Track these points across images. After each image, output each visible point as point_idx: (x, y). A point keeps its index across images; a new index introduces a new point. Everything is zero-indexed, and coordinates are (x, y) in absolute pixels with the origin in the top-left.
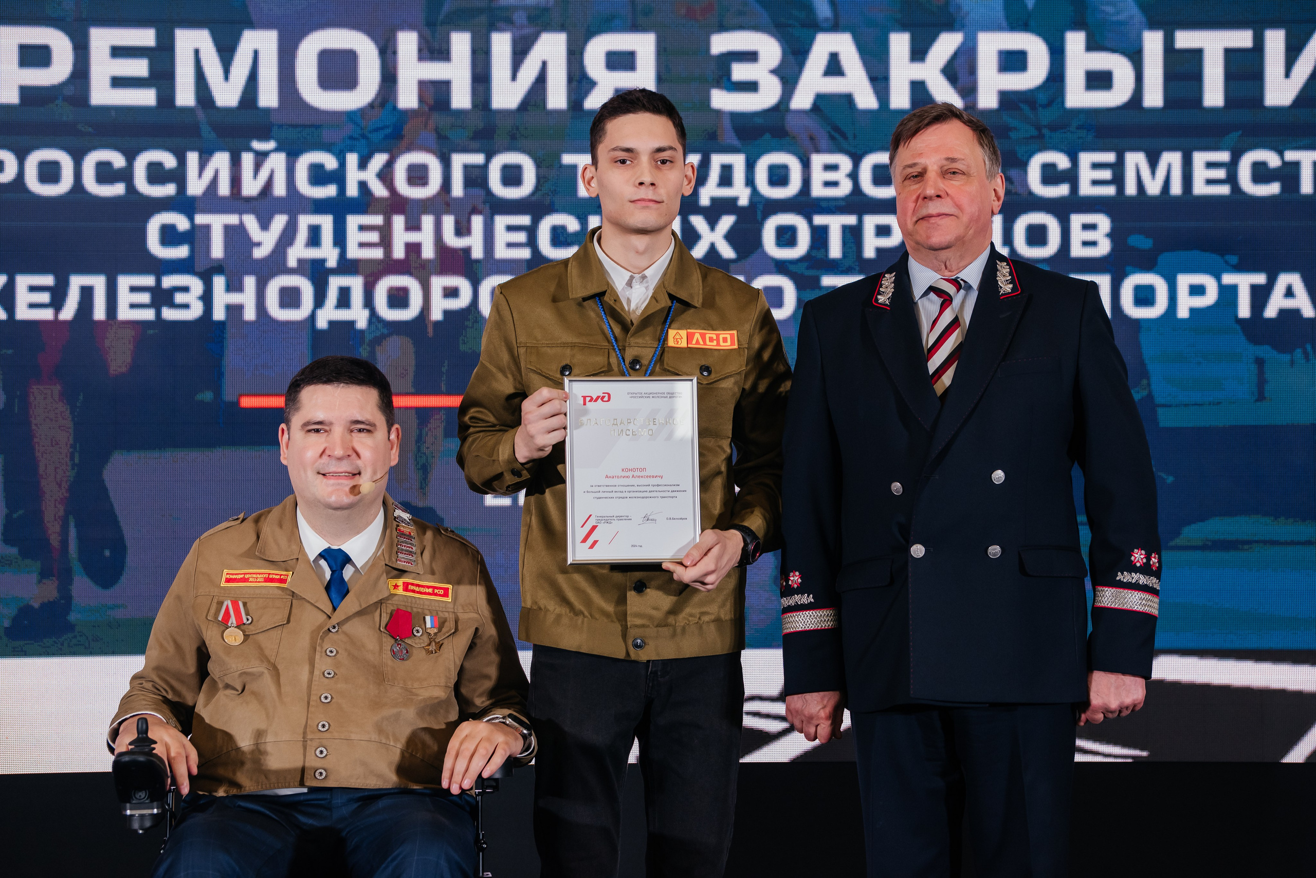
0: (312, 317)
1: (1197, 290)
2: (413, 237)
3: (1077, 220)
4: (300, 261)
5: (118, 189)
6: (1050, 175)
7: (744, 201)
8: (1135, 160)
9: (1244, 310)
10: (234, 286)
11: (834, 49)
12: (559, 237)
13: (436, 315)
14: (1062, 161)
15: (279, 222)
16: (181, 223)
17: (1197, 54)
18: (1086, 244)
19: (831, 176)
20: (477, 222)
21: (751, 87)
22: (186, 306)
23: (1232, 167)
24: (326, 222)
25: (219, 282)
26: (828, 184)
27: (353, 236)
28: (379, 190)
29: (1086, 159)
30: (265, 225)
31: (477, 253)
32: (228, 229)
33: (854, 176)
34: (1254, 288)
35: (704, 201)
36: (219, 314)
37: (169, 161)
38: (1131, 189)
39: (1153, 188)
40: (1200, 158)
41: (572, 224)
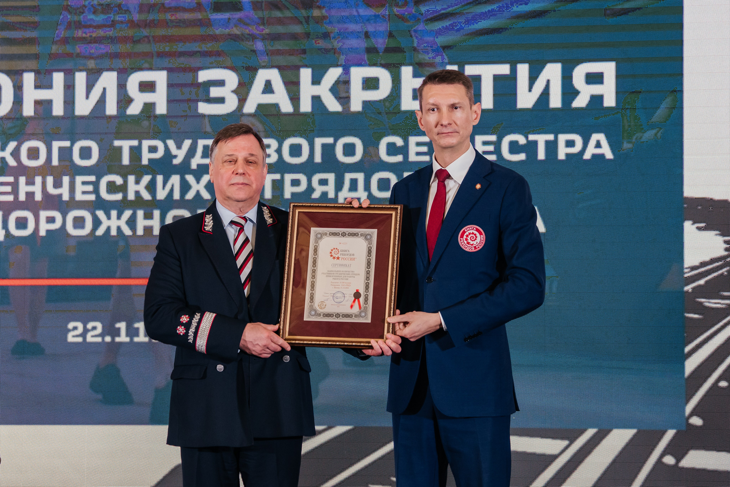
2: (30, 189)
6: (392, 149)
11: (268, 78)
12: (112, 188)
13: (42, 233)
14: (399, 142)
17: (477, 79)
20: (66, 180)
21: (221, 100)
23: (498, 144)
29: (413, 140)
31: (66, 197)
33: (279, 151)
35: (194, 166)
40: (479, 139)
41: (119, 180)
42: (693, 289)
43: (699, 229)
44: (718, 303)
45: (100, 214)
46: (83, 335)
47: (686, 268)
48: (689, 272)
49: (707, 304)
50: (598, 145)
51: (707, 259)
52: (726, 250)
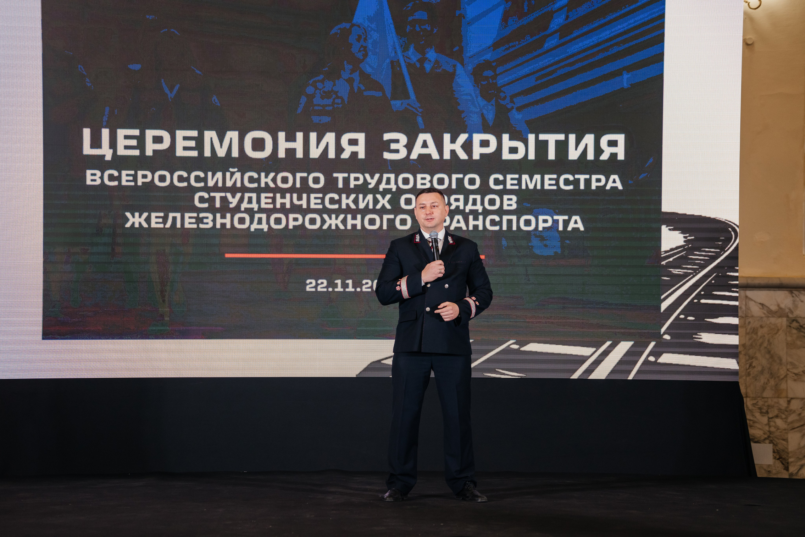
0: (249, 227)
1: (545, 221)
2: (283, 201)
3: (506, 197)
4: (245, 208)
5: (185, 184)
6: (497, 182)
7: (394, 190)
8: (525, 177)
9: (561, 228)
10: (223, 217)
11: (425, 139)
12: (332, 201)
13: (291, 227)
14: (501, 177)
15: (239, 195)
16: (206, 196)
17: (546, 142)
18: (508, 205)
19: (423, 181)
20: (305, 196)
21: (397, 151)
22: (207, 223)
23: (557, 180)
24: (254, 196)
25: (218, 215)
26: (422, 184)
27: (263, 200)
28: (272, 185)
29: (509, 177)
30: (234, 197)
31: (305, 206)
32: (221, 197)
33: (431, 181)
34: (564, 220)
35: (381, 189)
36: (218, 226)
37: (202, 175)
38: (524, 187)
39: (531, 187)
40: (547, 177)
41: (336, 197)
42: (666, 263)
43: (670, 230)
44: (680, 272)
45: (325, 216)
46: (316, 287)
47: (663, 252)
48: (664, 254)
49: (674, 272)
50: (614, 181)
51: (674, 246)
52: (685, 241)
